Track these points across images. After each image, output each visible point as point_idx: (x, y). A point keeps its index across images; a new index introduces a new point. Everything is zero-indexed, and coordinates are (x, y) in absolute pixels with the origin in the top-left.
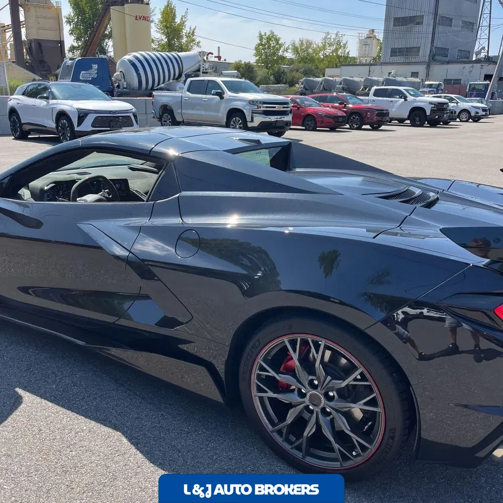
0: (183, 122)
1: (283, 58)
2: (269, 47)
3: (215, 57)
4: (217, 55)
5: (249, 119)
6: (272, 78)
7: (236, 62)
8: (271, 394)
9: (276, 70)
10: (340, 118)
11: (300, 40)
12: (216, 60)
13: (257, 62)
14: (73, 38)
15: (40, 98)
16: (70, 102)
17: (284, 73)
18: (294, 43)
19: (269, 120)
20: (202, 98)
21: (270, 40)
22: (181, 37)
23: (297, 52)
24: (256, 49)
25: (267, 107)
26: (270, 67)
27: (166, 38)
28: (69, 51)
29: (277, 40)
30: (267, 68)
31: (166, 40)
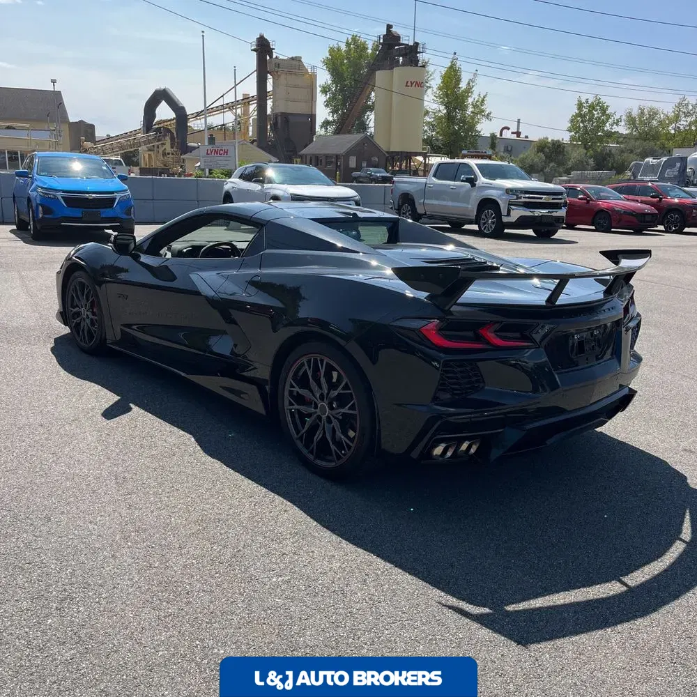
0: (425, 214)
1: (610, 135)
2: (591, 120)
3: (513, 133)
4: (516, 131)
5: (504, 212)
6: (591, 162)
7: (540, 140)
8: (296, 406)
9: (599, 150)
10: (647, 216)
11: (640, 109)
12: (514, 137)
13: (573, 138)
14: (328, 110)
15: (255, 182)
16: (284, 187)
17: (610, 154)
18: (629, 113)
19: (531, 214)
20: (450, 185)
21: (594, 108)
22: (466, 107)
23: (634, 123)
24: (572, 121)
25: (529, 198)
26: (590, 147)
27: (446, 108)
28: (321, 127)
29: (604, 110)
30: (585, 148)
31: (445, 111)
